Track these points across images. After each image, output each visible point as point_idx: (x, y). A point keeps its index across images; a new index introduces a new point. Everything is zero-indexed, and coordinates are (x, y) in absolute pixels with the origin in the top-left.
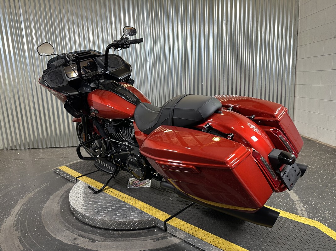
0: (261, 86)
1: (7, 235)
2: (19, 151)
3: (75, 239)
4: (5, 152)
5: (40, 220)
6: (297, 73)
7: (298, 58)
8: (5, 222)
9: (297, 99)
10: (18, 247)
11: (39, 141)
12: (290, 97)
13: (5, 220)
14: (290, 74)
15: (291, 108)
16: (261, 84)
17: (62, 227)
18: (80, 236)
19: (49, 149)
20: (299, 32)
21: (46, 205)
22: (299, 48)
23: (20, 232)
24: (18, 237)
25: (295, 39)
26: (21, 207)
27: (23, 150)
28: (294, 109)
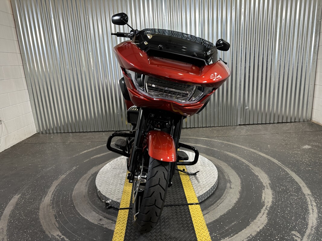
0: (280, 74)
1: (45, 213)
2: (52, 134)
3: (101, 220)
4: (41, 135)
5: (72, 200)
7: (320, 45)
8: (43, 201)
10: (54, 224)
11: (69, 126)
12: (310, 85)
13: (43, 199)
14: (311, 61)
15: (310, 96)
16: (280, 72)
17: (90, 208)
18: (104, 217)
19: (78, 134)
21: (76, 187)
22: (321, 34)
23: (55, 211)
24: (54, 215)
25: (317, 25)
26: (56, 187)
27: (56, 133)
28: (313, 97)
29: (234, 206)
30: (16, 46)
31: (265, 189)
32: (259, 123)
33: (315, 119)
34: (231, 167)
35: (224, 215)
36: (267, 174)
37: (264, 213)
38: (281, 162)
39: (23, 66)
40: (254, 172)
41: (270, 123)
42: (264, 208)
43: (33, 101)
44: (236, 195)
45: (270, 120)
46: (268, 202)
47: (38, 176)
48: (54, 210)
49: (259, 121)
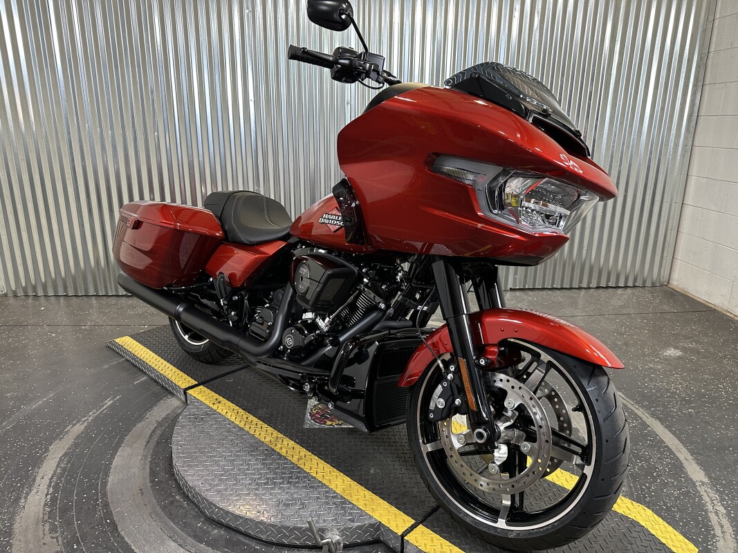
1: (31, 546)
2: (43, 300)
4: (12, 301)
5: (106, 505)
6: (696, 150)
7: (702, 113)
8: (24, 507)
9: (688, 211)
11: (90, 279)
12: (673, 204)
13: (23, 501)
14: (680, 149)
15: (672, 230)
17: (159, 530)
19: (113, 300)
20: (712, 49)
21: (117, 461)
22: (707, 88)
23: (60, 539)
26: (59, 463)
27: (53, 297)
28: (678, 231)
32: (555, 286)
33: (678, 281)
41: (580, 288)
45: (581, 282)
47: (6, 426)
48: (57, 538)
49: (555, 283)
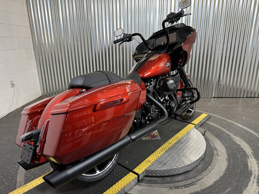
4: (45, 97)
29: (225, 173)
30: (27, 21)
31: (250, 158)
32: (230, 96)
34: (214, 135)
35: (218, 181)
36: (248, 144)
37: (253, 181)
38: (258, 133)
39: (32, 38)
40: (235, 141)
41: (240, 97)
42: (253, 176)
43: (39, 69)
44: (224, 162)
45: (240, 95)
46: (255, 171)
49: (230, 95)
